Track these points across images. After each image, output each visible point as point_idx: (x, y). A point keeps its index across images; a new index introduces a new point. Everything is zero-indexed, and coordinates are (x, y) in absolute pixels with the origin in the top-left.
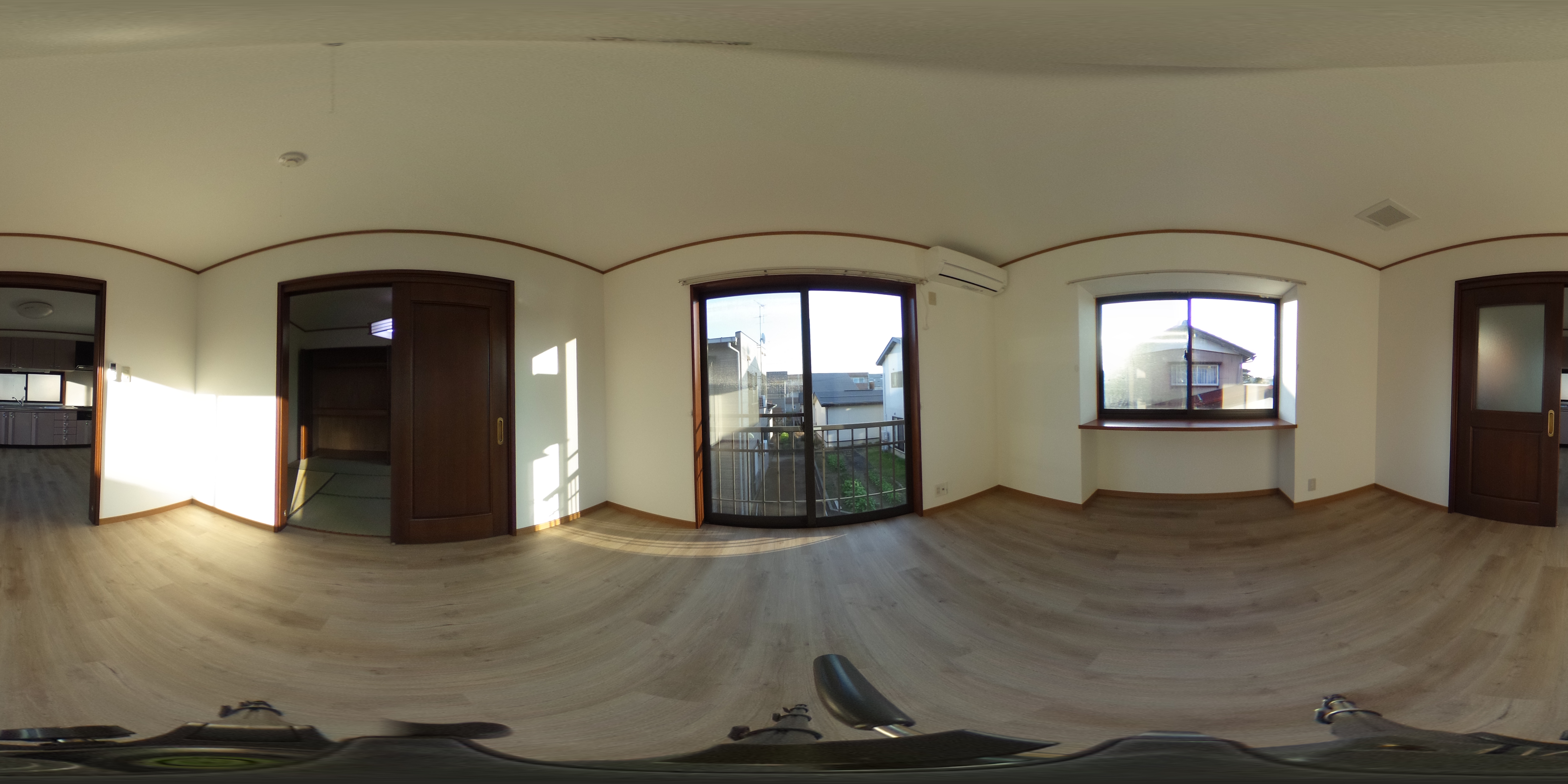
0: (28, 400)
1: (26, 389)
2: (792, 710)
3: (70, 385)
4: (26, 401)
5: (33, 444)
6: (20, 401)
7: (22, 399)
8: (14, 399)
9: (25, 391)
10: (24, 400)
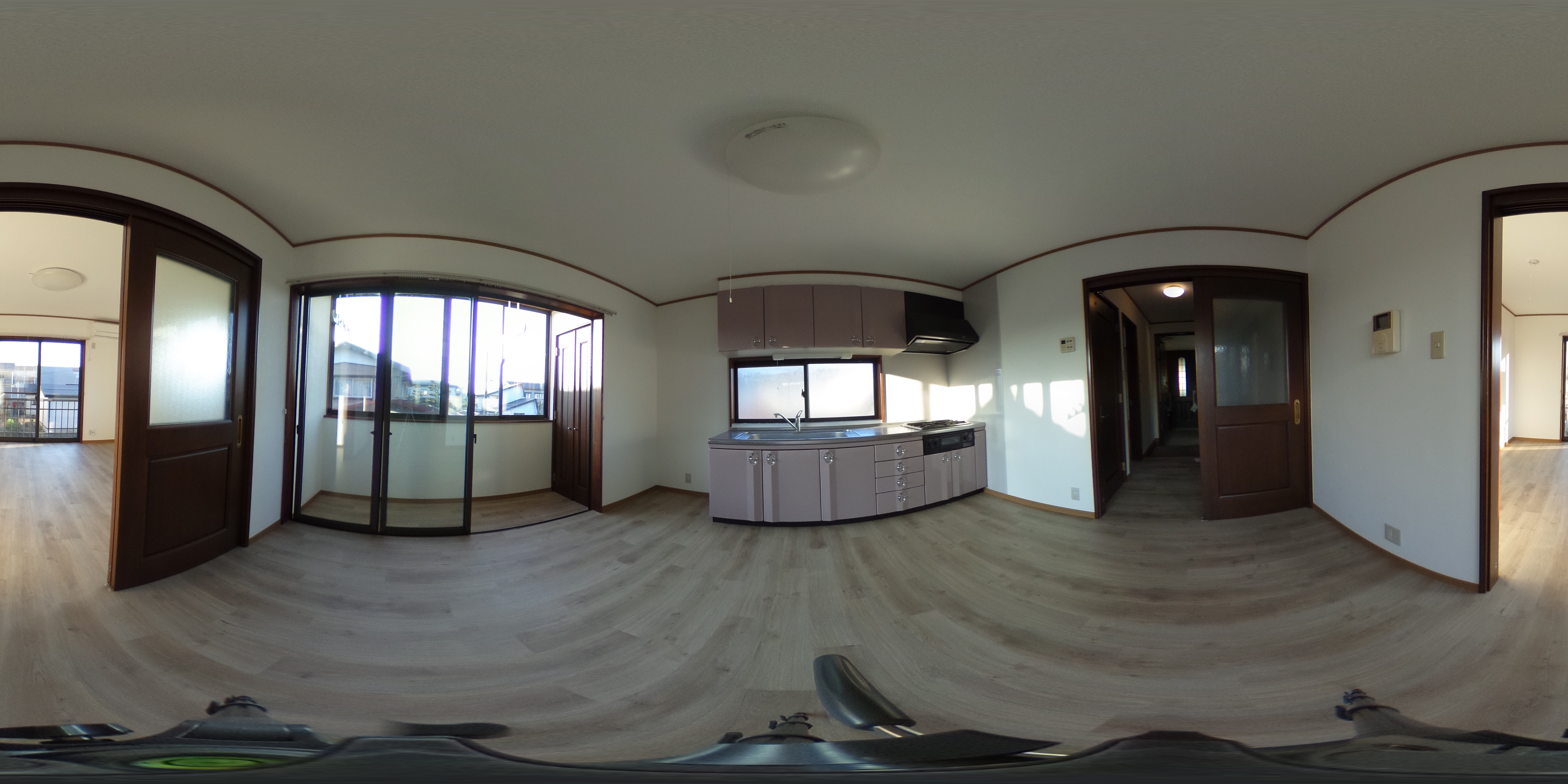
0: (812, 416)
1: (805, 394)
2: (790, 718)
3: (893, 382)
4: (807, 420)
5: (827, 518)
6: (793, 420)
7: (797, 417)
8: (779, 417)
9: (803, 399)
10: (803, 416)
